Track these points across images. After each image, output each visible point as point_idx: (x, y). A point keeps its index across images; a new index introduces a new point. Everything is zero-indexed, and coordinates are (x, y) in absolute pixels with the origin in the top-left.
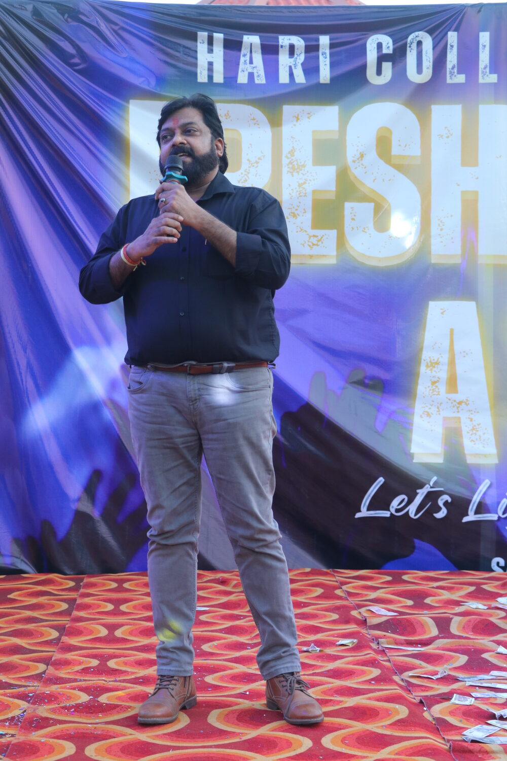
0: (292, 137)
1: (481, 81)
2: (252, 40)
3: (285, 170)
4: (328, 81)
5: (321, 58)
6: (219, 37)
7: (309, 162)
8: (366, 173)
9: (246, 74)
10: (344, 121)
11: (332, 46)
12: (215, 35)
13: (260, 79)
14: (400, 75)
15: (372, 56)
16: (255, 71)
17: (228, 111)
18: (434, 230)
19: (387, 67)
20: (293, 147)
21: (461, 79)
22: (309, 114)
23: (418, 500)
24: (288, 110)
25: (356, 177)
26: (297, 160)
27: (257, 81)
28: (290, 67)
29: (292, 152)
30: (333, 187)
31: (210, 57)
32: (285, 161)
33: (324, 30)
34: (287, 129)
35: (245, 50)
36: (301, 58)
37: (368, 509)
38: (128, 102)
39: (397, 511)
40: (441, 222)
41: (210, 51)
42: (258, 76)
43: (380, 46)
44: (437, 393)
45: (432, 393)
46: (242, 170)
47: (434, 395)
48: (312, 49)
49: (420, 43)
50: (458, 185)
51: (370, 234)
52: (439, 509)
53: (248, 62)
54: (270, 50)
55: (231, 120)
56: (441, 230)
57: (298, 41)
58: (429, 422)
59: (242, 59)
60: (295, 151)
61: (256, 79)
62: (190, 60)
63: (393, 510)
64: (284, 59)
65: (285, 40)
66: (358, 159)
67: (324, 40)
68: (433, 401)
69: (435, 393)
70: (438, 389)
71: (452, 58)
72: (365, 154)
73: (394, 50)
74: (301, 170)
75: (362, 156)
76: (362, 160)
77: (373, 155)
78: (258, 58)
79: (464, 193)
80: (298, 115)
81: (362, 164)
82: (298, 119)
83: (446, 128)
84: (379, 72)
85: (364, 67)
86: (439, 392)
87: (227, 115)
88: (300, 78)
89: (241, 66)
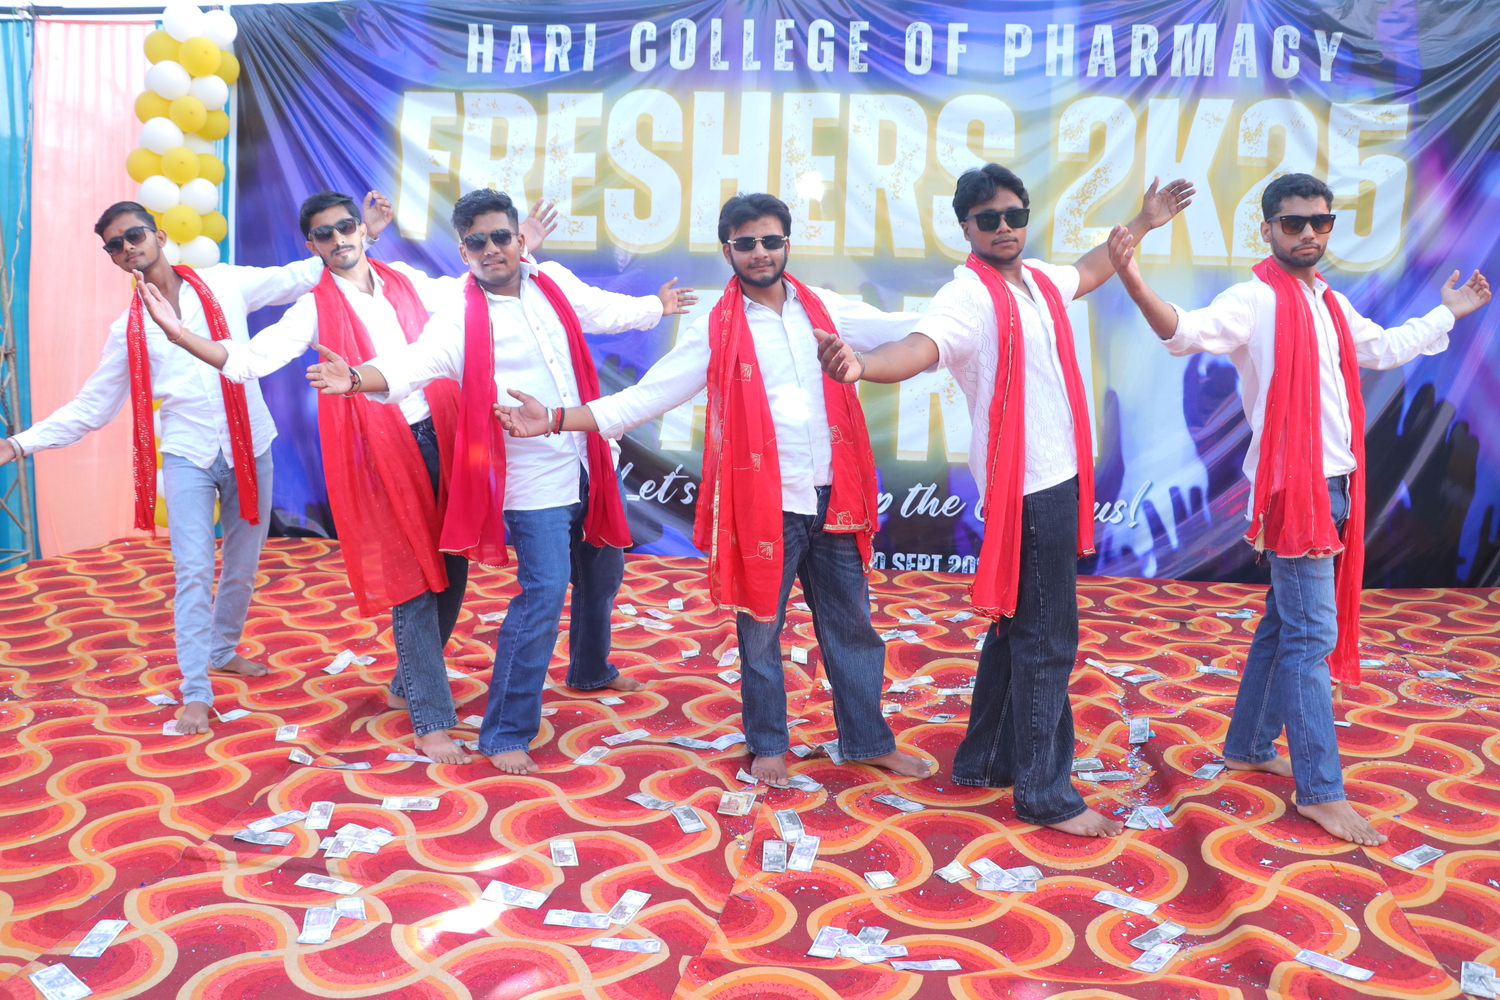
0: (556, 125)
1: (745, 68)
2: (520, 30)
3: (547, 156)
4: (591, 70)
5: (587, 46)
6: (488, 28)
7: (571, 149)
8: (626, 159)
9: (514, 64)
10: (607, 108)
11: (598, 34)
12: (485, 26)
13: (527, 69)
14: (664, 63)
15: (635, 44)
16: (522, 60)
17: (495, 100)
18: (694, 219)
19: (651, 54)
20: (557, 133)
21: (724, 66)
22: (574, 101)
23: (666, 485)
24: (553, 97)
25: (615, 164)
26: (559, 147)
27: (523, 70)
28: (557, 55)
29: (555, 139)
30: (592, 173)
31: (480, 48)
32: (548, 148)
33: (591, 19)
34: (553, 117)
35: (514, 40)
36: (567, 46)
38: (403, 95)
39: (647, 495)
40: (701, 209)
41: (481, 42)
42: (526, 65)
43: (644, 33)
46: (507, 158)
48: (578, 38)
49: (684, 31)
50: (719, 173)
51: (630, 221)
52: (686, 496)
53: (517, 51)
54: (538, 40)
55: (498, 109)
56: (701, 218)
57: (565, 30)
59: (511, 49)
60: (558, 138)
61: (523, 67)
62: (461, 50)
63: (642, 494)
64: (551, 49)
65: (551, 30)
66: (618, 146)
67: (591, 29)
71: (716, 45)
72: (625, 141)
73: (658, 37)
74: (563, 157)
75: (622, 142)
76: (622, 147)
77: (633, 142)
78: (527, 46)
79: (723, 181)
80: (563, 103)
81: (622, 151)
82: (563, 107)
83: (708, 115)
84: (643, 59)
85: (627, 55)
87: (494, 104)
88: (564, 65)
89: (510, 56)
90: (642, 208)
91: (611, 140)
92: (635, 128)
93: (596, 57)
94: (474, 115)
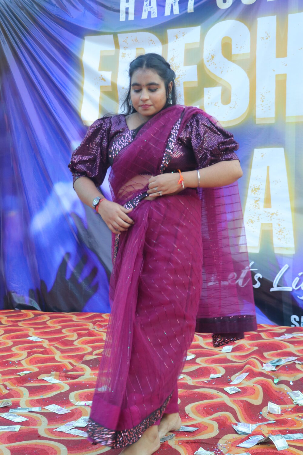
0: (173, 49)
4: (193, 11)
7: (182, 64)
8: (216, 68)
9: (147, 12)
10: (203, 35)
13: (154, 15)
14: (238, 1)
16: (152, 10)
17: (136, 37)
18: (258, 102)
20: (174, 56)
22: (183, 33)
23: (243, 275)
24: (170, 32)
25: (210, 71)
26: (175, 64)
27: (152, 17)
28: (172, 5)
29: (172, 59)
30: (195, 79)
31: (127, 5)
34: (171, 45)
38: (84, 39)
40: (263, 96)
41: (127, 1)
42: (154, 13)
44: (258, 208)
45: (255, 208)
47: (256, 209)
50: (274, 71)
51: (219, 107)
52: (255, 283)
53: (148, 5)
55: (139, 43)
56: (263, 101)
58: (252, 227)
59: (145, 4)
60: (174, 58)
61: (152, 14)
62: (116, 8)
64: (168, 1)
66: (211, 59)
68: (255, 213)
69: (257, 208)
70: (259, 205)
72: (215, 56)
74: (177, 69)
75: (213, 57)
76: (213, 60)
77: (220, 56)
79: (277, 76)
80: (177, 35)
81: (214, 63)
82: (177, 37)
83: (266, 32)
86: (259, 207)
87: (136, 40)
88: (176, 11)
89: (144, 8)
90: (226, 98)
91: (206, 54)
92: (220, 47)
93: (195, 4)
94: (125, 48)
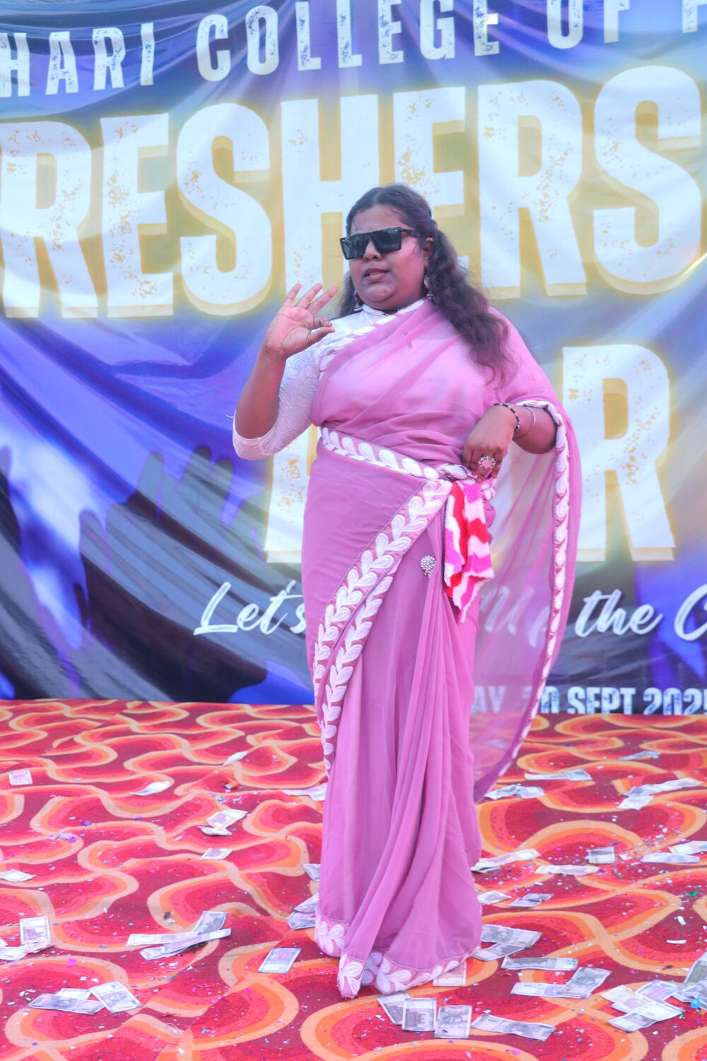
0: (115, 159)
1: (341, 65)
2: (60, 37)
3: (106, 200)
4: (151, 82)
5: (144, 52)
6: (20, 37)
7: (134, 189)
8: (203, 197)
9: (56, 82)
10: (174, 134)
11: (157, 35)
12: (17, 35)
13: (73, 88)
14: (240, 68)
15: (202, 44)
16: (66, 78)
17: (36, 132)
19: (224, 56)
20: (116, 171)
21: (315, 63)
22: (133, 126)
23: (271, 611)
24: (108, 123)
25: (190, 204)
26: (119, 187)
27: (69, 90)
28: (108, 68)
29: (114, 179)
30: (162, 218)
31: (13, 64)
32: (106, 189)
33: (146, 15)
34: (109, 149)
35: (54, 52)
36: (121, 55)
37: (211, 623)
39: (247, 624)
40: (298, 255)
41: (14, 57)
42: (71, 83)
43: (212, 30)
44: (296, 476)
45: (291, 475)
46: (56, 205)
47: (293, 477)
48: (133, 43)
49: (262, 22)
50: (318, 206)
51: (212, 275)
52: (298, 621)
53: (58, 66)
54: (83, 48)
55: (42, 143)
56: (298, 265)
57: (115, 34)
58: (288, 512)
59: (52, 63)
60: (118, 176)
61: (67, 87)
63: (240, 624)
64: (101, 59)
65: (99, 34)
66: (191, 180)
67: (147, 29)
68: (293, 485)
69: (294, 475)
70: (298, 470)
71: (304, 37)
72: (200, 174)
73: (230, 32)
74: (124, 199)
75: (196, 176)
76: (196, 181)
77: (209, 175)
78: (70, 60)
79: (324, 216)
80: (121, 129)
81: (198, 188)
82: (121, 135)
83: (299, 130)
84: (215, 64)
85: (194, 59)
86: (299, 474)
87: (36, 136)
88: (118, 81)
89: (51, 72)
90: (226, 257)
91: (182, 169)
92: (210, 157)
93: (155, 68)
94: (14, 153)
